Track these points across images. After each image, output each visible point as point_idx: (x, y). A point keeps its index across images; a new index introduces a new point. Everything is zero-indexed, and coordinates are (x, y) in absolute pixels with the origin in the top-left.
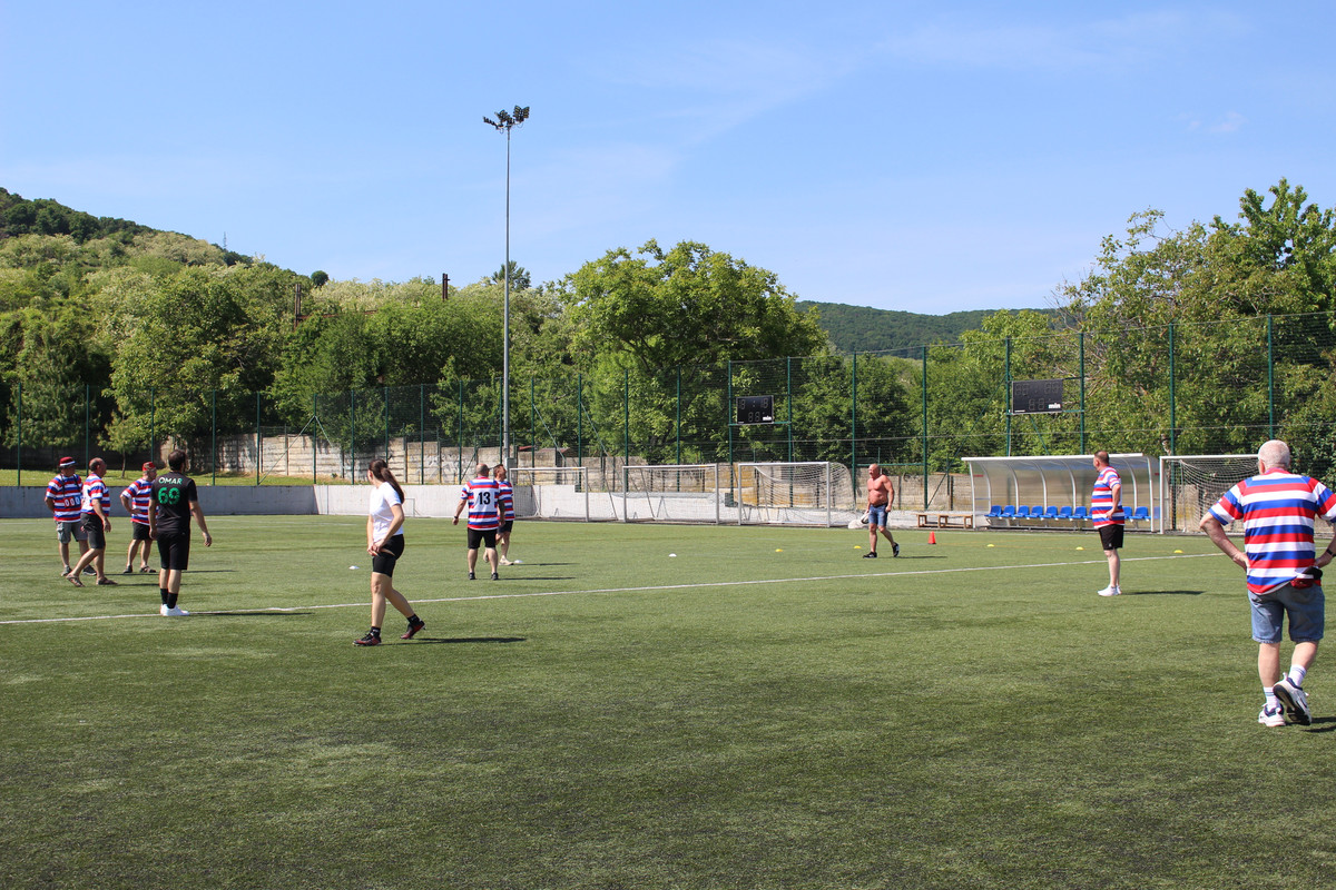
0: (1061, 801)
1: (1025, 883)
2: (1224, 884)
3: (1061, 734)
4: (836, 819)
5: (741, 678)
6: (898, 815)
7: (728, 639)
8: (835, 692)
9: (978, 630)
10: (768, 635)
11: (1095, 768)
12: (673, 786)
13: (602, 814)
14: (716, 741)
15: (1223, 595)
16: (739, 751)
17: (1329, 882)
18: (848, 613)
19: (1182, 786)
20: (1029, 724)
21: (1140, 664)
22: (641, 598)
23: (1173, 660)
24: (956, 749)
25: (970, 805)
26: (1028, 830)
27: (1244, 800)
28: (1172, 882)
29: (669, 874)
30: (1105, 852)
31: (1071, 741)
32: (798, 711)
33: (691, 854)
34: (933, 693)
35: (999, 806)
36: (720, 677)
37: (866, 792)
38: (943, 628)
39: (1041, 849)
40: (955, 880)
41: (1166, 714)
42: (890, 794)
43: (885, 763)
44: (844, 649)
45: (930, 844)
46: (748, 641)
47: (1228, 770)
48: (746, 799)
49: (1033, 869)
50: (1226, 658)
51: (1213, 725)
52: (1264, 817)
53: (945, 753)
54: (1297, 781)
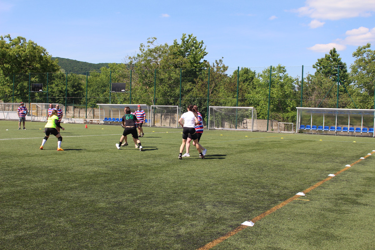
0: (99, 203)
2: (139, 226)
3: (105, 182)
4: (29, 210)
5: (15, 167)
6: (49, 209)
7: (16, 155)
8: (43, 171)
9: (91, 153)
10: (28, 154)
11: (113, 193)
16: (6, 190)
17: (168, 224)
19: (135, 197)
20: (97, 180)
21: (134, 163)
23: (144, 162)
24: (74, 188)
25: (72, 205)
26: (87, 212)
27: (151, 201)
28: (124, 226)
30: (107, 218)
31: (107, 185)
32: (29, 177)
34: (73, 171)
35: (81, 205)
36: (9, 167)
37: (42, 202)
38: (81, 152)
39: (89, 218)
40: (60, 229)
41: (137, 177)
42: (49, 202)
43: (51, 193)
44: (50, 158)
45: (56, 217)
46: (21, 156)
47: (149, 192)
48: (3, 205)
49: (85, 224)
50: (158, 161)
51: (149, 180)
52: (155, 206)
53: (70, 189)
54: (167, 195)
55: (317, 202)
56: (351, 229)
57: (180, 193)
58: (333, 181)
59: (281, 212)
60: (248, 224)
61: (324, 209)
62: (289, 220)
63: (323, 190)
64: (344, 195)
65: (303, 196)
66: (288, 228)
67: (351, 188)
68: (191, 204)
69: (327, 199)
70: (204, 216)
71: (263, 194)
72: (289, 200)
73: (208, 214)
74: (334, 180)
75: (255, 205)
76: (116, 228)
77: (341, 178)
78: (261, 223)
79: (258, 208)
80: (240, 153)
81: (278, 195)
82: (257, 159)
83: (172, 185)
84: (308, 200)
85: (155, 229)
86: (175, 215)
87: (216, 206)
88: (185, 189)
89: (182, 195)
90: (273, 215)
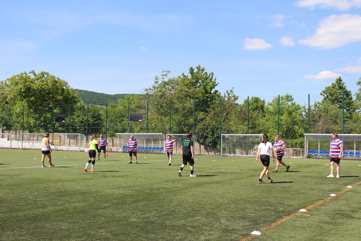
0: (131, 218)
3: (133, 203)
4: (75, 224)
5: (52, 191)
6: (90, 223)
7: (50, 181)
8: (77, 194)
9: (116, 178)
10: (60, 180)
11: (141, 210)
12: (32, 217)
13: (12, 225)
14: (44, 206)
16: (50, 208)
17: (190, 234)
19: (160, 214)
20: (126, 201)
21: (155, 186)
22: (26, 170)
23: (164, 185)
24: (107, 207)
25: (109, 220)
26: (122, 225)
27: (174, 217)
28: (154, 235)
29: (30, 238)
30: (140, 229)
31: (135, 205)
32: (67, 199)
33: (36, 233)
34: (103, 194)
35: (116, 220)
36: (47, 190)
37: (83, 218)
39: (125, 229)
40: (103, 237)
41: (160, 198)
42: (89, 218)
43: (89, 211)
44: (81, 183)
45: (98, 229)
46: (55, 181)
47: (172, 210)
48: (52, 220)
49: (122, 234)
50: (176, 185)
51: (170, 200)
52: (178, 220)
53: (104, 208)
54: (187, 212)
55: (316, 216)
56: (343, 237)
57: (198, 211)
58: (333, 200)
59: (285, 224)
60: (256, 233)
61: (322, 222)
62: (291, 230)
63: (323, 207)
64: (342, 211)
65: (304, 212)
67: (348, 206)
68: (208, 219)
69: (325, 214)
70: (219, 228)
71: (270, 211)
72: (292, 216)
73: (223, 226)
75: (262, 219)
77: (341, 197)
78: (268, 233)
79: (265, 222)
80: (250, 177)
81: (283, 212)
83: (190, 204)
84: (309, 215)
85: (180, 237)
86: (195, 227)
87: (230, 220)
88: (202, 208)
89: (200, 212)
90: (278, 226)
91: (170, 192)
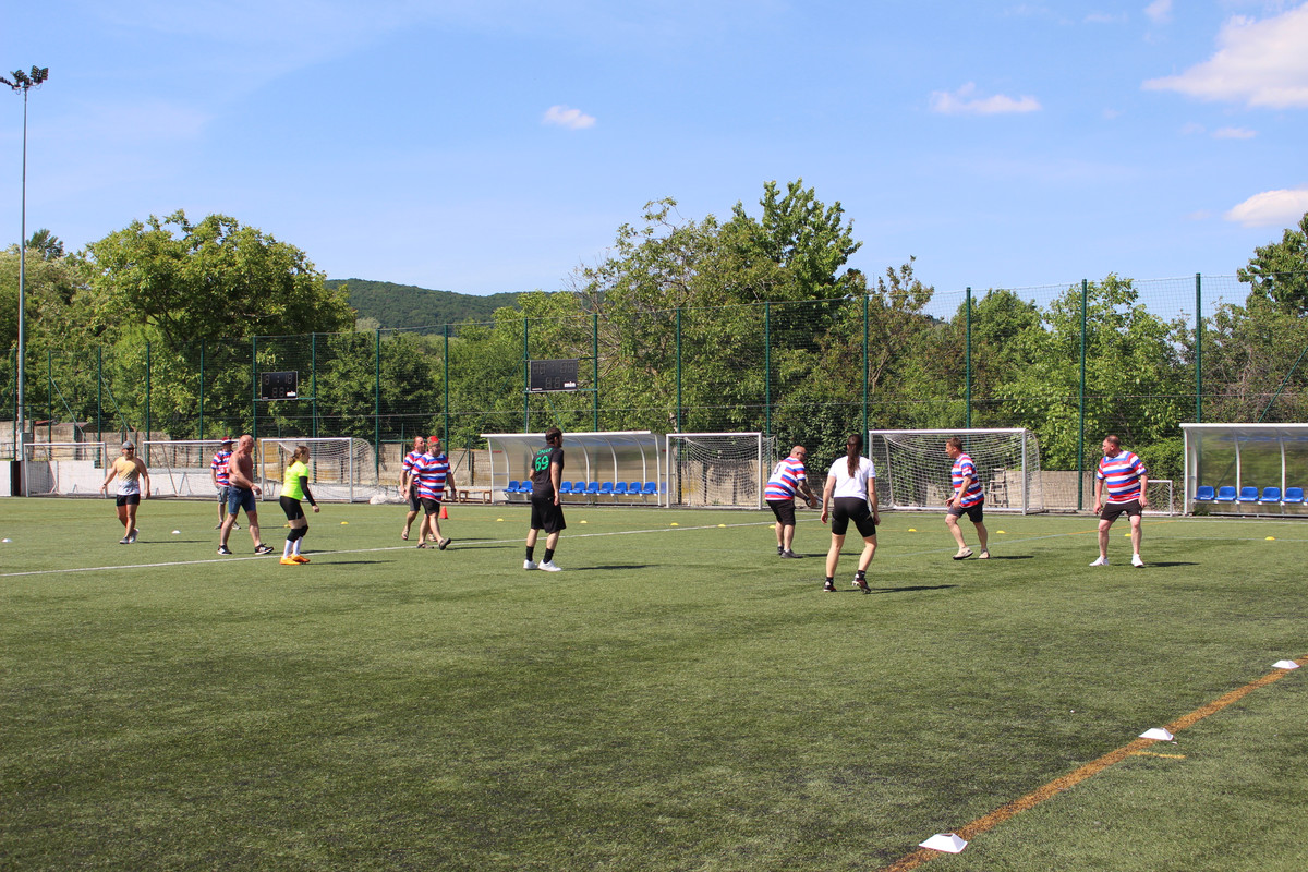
0: (438, 776)
1: (359, 865)
2: (558, 856)
3: (472, 706)
4: (197, 805)
5: (176, 660)
6: (265, 798)
7: (190, 619)
8: (269, 671)
9: (446, 603)
10: (232, 613)
11: (491, 740)
12: (40, 777)
14: (117, 722)
15: (696, 566)
16: (133, 736)
17: (660, 848)
18: (323, 589)
19: (565, 756)
20: (446, 698)
21: (584, 635)
22: (117, 576)
23: (620, 631)
24: (360, 727)
25: (345, 784)
26: (389, 809)
27: (619, 768)
28: (507, 856)
30: (455, 828)
31: (476, 714)
32: (218, 691)
34: (369, 668)
35: (375, 785)
36: (157, 658)
37: (244, 775)
38: (412, 603)
39: (393, 828)
40: (288, 866)
41: (586, 684)
42: (269, 776)
43: (281, 744)
44: (301, 626)
45: (281, 828)
46: (205, 619)
47: (618, 738)
48: (112, 788)
49: (375, 849)
50: (673, 627)
51: (625, 693)
52: (628, 784)
53: (347, 730)
54: (678, 748)
55: (1211, 762)
57: (724, 738)
58: (1286, 686)
59: (1073, 800)
60: (943, 843)
61: (1234, 788)
62: (1098, 827)
63: (1244, 718)
65: (1163, 743)
66: (1089, 857)
68: (754, 778)
69: (1250, 751)
70: (794, 817)
71: (1020, 736)
72: (1108, 759)
73: (810, 811)
74: (1291, 682)
75: (982, 776)
76: (477, 864)
78: (994, 841)
79: (991, 788)
80: (965, 592)
81: (1075, 741)
82: (1024, 610)
83: (701, 711)
84: (1180, 757)
86: (691, 815)
87: (844, 782)
88: (743, 725)
89: (730, 744)
90: (1042, 810)
91: (636, 658)
